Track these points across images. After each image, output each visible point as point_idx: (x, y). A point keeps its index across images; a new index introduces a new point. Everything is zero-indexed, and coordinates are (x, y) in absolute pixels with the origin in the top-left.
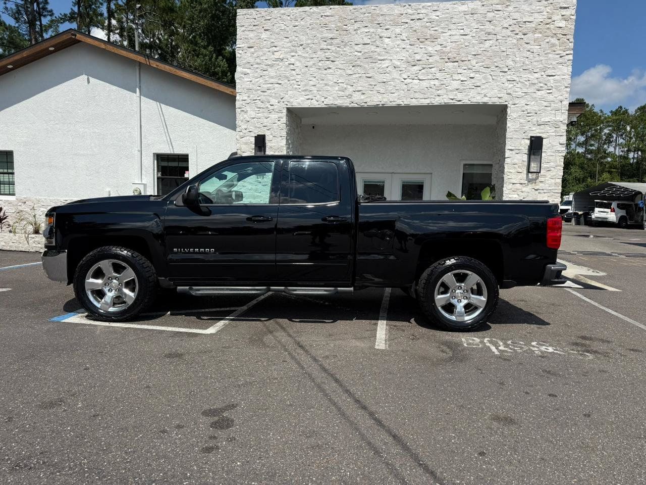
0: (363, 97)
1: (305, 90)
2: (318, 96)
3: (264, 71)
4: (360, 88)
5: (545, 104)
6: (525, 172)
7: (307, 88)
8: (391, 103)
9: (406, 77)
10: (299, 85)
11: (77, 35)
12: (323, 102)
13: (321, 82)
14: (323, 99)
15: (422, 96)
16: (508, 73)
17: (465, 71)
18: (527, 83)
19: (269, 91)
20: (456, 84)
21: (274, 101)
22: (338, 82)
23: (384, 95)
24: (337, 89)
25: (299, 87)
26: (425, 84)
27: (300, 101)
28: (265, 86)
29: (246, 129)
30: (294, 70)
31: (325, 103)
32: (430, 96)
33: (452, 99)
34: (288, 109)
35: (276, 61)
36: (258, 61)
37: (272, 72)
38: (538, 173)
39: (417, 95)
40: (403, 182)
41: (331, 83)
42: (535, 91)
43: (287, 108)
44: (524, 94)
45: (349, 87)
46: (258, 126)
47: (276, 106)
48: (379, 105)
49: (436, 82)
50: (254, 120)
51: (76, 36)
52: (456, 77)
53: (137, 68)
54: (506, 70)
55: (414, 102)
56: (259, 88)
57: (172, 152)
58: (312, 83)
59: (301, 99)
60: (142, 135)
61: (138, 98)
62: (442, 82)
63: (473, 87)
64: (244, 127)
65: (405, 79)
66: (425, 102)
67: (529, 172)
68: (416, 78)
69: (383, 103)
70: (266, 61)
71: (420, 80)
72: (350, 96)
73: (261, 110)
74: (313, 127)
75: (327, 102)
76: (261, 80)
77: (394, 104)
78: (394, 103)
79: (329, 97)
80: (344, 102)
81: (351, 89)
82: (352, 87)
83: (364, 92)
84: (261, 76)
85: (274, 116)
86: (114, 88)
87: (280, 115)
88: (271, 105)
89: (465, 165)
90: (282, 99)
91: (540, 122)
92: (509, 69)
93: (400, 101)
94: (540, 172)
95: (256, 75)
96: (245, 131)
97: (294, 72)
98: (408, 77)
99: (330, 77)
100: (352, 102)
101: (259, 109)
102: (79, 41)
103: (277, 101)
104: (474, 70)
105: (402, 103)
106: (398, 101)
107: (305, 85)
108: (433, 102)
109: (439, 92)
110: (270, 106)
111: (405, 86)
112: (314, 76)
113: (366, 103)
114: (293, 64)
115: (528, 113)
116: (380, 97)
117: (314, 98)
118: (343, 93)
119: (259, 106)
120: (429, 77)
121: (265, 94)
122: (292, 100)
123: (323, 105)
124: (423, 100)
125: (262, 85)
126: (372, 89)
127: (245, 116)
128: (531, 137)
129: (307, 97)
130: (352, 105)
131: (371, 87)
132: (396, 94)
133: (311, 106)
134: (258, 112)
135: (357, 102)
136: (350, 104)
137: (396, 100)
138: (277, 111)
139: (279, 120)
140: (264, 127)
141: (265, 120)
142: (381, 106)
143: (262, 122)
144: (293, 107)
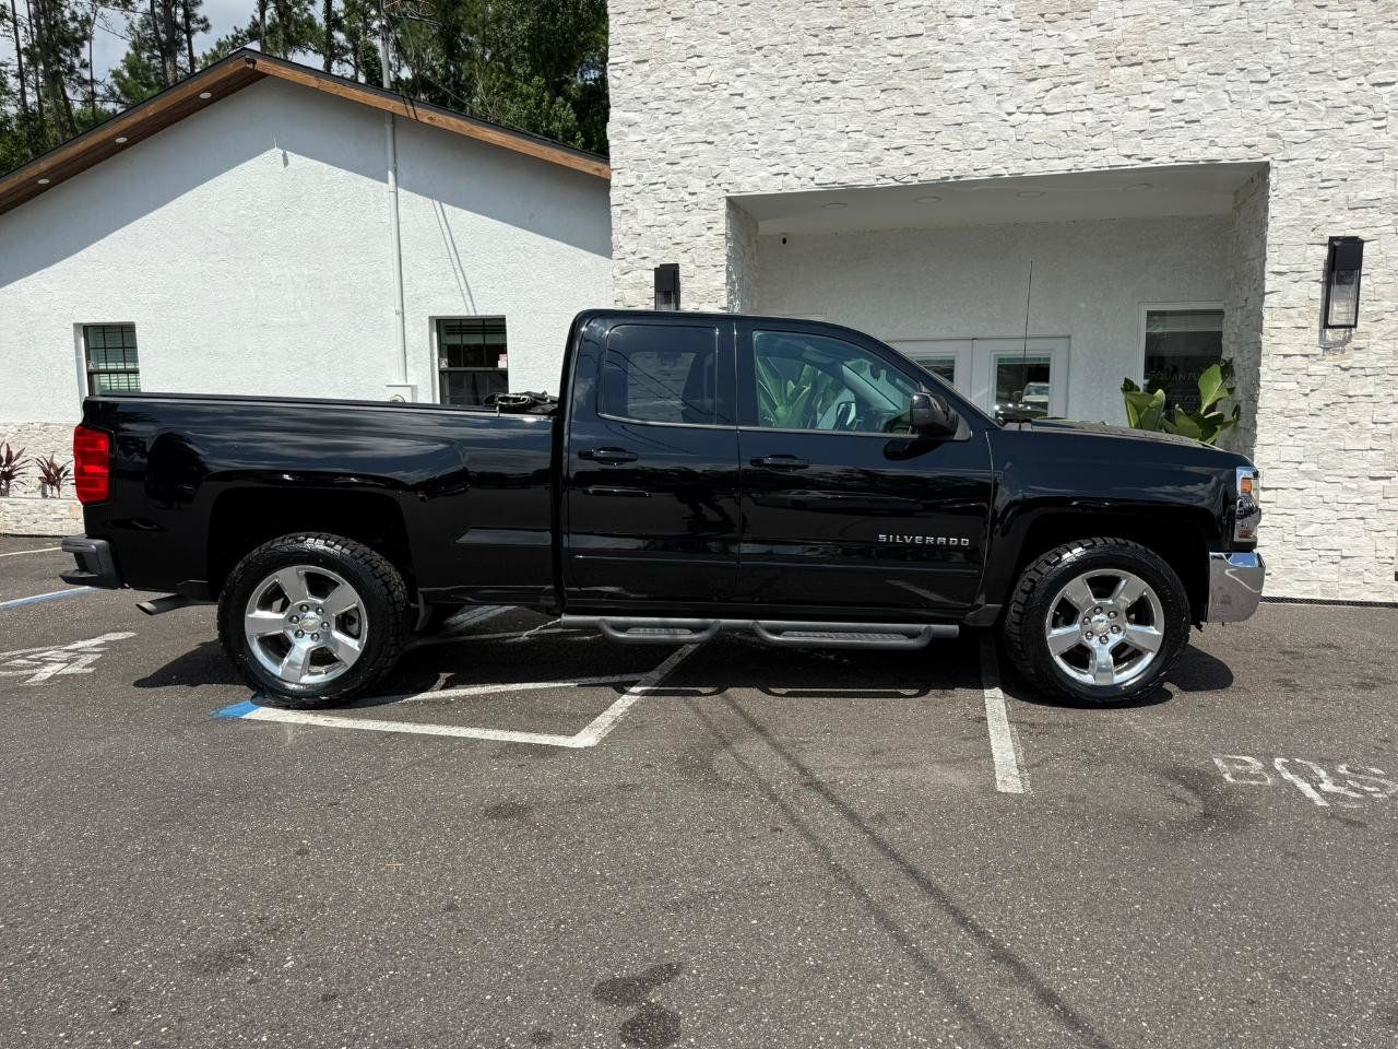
0: (908, 162)
1: (770, 154)
2: (801, 166)
3: (673, 114)
4: (900, 142)
5: (1369, 155)
6: (1316, 325)
7: (776, 147)
8: (976, 173)
9: (1013, 109)
10: (756, 143)
11: (259, 62)
12: (813, 179)
13: (808, 132)
14: (812, 173)
15: (1053, 153)
16: (1272, 83)
17: (1161, 85)
18: (1321, 107)
19: (685, 162)
20: (1138, 120)
21: (697, 184)
22: (848, 130)
23: (961, 156)
24: (844, 145)
25: (756, 146)
26: (1060, 123)
27: (759, 180)
28: (677, 150)
29: (634, 253)
30: (743, 108)
31: (817, 181)
32: (1073, 152)
33: (1129, 157)
34: (729, 200)
35: (700, 90)
36: (659, 91)
37: (691, 115)
38: (1350, 327)
39: (1040, 151)
40: (1000, 360)
41: (830, 134)
42: (1341, 124)
43: (728, 198)
44: (1312, 134)
45: (875, 140)
46: (662, 244)
47: (703, 195)
48: (947, 178)
49: (1089, 118)
50: (653, 230)
51: (254, 63)
52: (1136, 101)
53: (389, 127)
54: (1267, 76)
55: (1034, 169)
56: (663, 155)
57: (472, 314)
58: (785, 136)
59: (764, 174)
60: (404, 279)
61: (393, 195)
62: (1103, 117)
63: (1183, 124)
64: (629, 248)
65: (1010, 114)
66: (1061, 167)
67: (1326, 325)
68: (1037, 110)
69: (956, 173)
70: (678, 92)
71: (1047, 114)
72: (875, 162)
73: (668, 207)
74: (784, 241)
75: (821, 178)
76: (667, 137)
77: (984, 175)
78: (985, 173)
79: (827, 167)
80: (865, 178)
81: (879, 146)
82: (881, 139)
83: (910, 150)
84: (667, 128)
85: (697, 219)
86: (342, 173)
87: (711, 215)
88: (690, 194)
89: (1150, 314)
90: (715, 177)
91: (1355, 202)
92: (1273, 75)
93: (999, 167)
94: (1355, 326)
95: (655, 125)
96: (630, 258)
97: (742, 113)
98: (1018, 108)
99: (828, 119)
100: (883, 176)
101: (662, 205)
102: (263, 75)
103: (704, 184)
104: (1182, 83)
105: (1004, 171)
106: (995, 167)
107: (770, 142)
108: (1081, 166)
109: (1095, 140)
110: (687, 197)
111: (1012, 131)
112: (791, 118)
113: (916, 175)
114: (741, 95)
115: (1323, 181)
116: (951, 160)
117: (790, 170)
118: (859, 155)
119: (663, 199)
120: (1070, 106)
121: (676, 168)
122: (738, 179)
123: (812, 187)
124: (1057, 161)
125: (668, 149)
126: (931, 143)
127: (632, 222)
128: (1332, 239)
129: (775, 170)
130: (883, 181)
131: (928, 137)
132: (989, 151)
133: (784, 191)
134: (661, 211)
135: (893, 174)
136: (878, 180)
137: (989, 164)
138: (704, 206)
139: (709, 228)
140: (676, 246)
141: (678, 230)
142: (953, 180)
143: (670, 235)
144: (742, 194)
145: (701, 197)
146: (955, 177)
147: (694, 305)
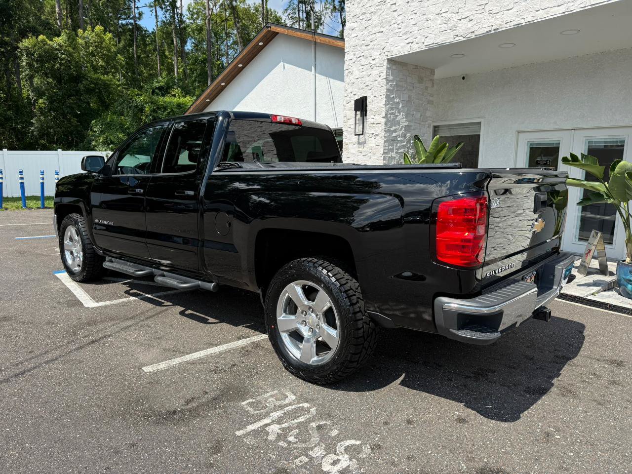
0: (470, 24)
1: (406, 33)
2: (419, 37)
3: (368, 20)
4: (467, 14)
7: (408, 29)
8: (506, 25)
10: (400, 28)
11: (272, 27)
12: (423, 43)
13: (423, 17)
14: (423, 40)
15: (554, 3)
19: (371, 44)
21: (375, 54)
22: (441, 12)
23: (498, 16)
24: (439, 22)
25: (400, 30)
27: (401, 48)
28: (368, 38)
29: (351, 93)
30: (396, 11)
31: (426, 44)
34: (390, 60)
35: (379, 5)
36: (363, 11)
37: (375, 19)
39: (545, 4)
40: (589, 142)
41: (432, 16)
43: (388, 59)
45: (454, 15)
46: (362, 87)
47: (378, 59)
48: (490, 31)
50: (359, 80)
51: (270, 27)
53: (313, 46)
55: (541, 16)
56: (363, 42)
57: (337, 127)
58: (413, 22)
59: (402, 44)
60: (317, 113)
61: (313, 77)
64: (350, 90)
66: (558, 12)
69: (495, 27)
70: (370, 8)
72: (454, 28)
73: (365, 67)
74: (463, 78)
75: (428, 42)
76: (366, 33)
77: (511, 25)
78: (512, 24)
79: (430, 35)
80: (448, 38)
81: (456, 17)
82: (457, 14)
83: (470, 18)
84: (366, 28)
85: (375, 72)
86: (300, 69)
87: (381, 69)
88: (373, 60)
90: (383, 49)
93: (519, 19)
95: (361, 27)
96: (350, 95)
97: (395, 13)
99: (432, 9)
100: (457, 36)
101: (362, 67)
102: (277, 33)
103: (378, 54)
105: (522, 21)
106: (517, 19)
107: (406, 26)
108: (572, 9)
110: (372, 62)
112: (415, 12)
113: (473, 32)
114: (395, 4)
116: (492, 20)
117: (414, 40)
118: (446, 25)
119: (363, 64)
121: (369, 47)
122: (392, 49)
123: (423, 48)
124: (556, 9)
125: (366, 38)
126: (483, 11)
127: (351, 77)
129: (407, 41)
130: (457, 38)
131: (481, 8)
132: (514, 10)
133: (412, 52)
134: (362, 70)
135: (462, 34)
136: (454, 38)
137: (513, 19)
138: (378, 65)
139: (380, 76)
140: (367, 87)
141: (368, 79)
142: (493, 32)
143: (364, 82)
144: (393, 56)
145: (377, 61)
146: (494, 30)
147: (372, 116)
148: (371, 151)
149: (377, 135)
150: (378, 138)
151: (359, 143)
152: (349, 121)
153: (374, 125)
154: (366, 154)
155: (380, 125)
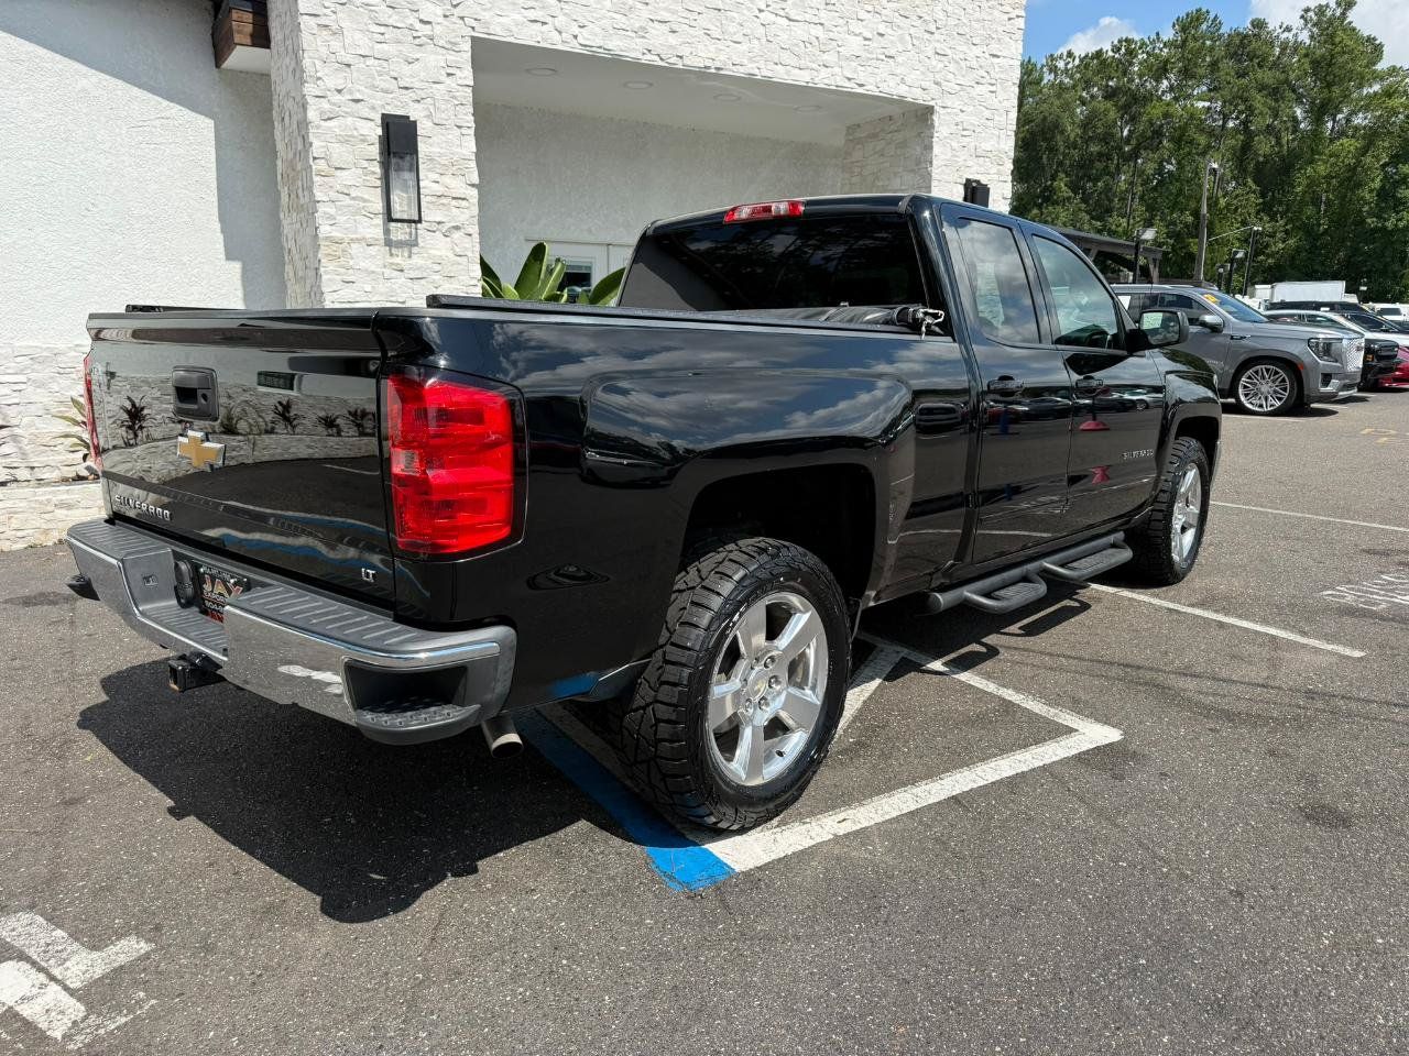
0: (673, 40)
2: (562, 18)
4: (666, 16)
5: (987, 114)
8: (734, 68)
9: (763, 7)
12: (575, 37)
14: (576, 31)
15: (794, 61)
16: (937, 36)
17: (869, 16)
18: (963, 63)
20: (855, 45)
21: (431, 10)
23: (720, 45)
26: (800, 31)
27: (511, 24)
29: (339, 91)
31: (580, 41)
32: (810, 64)
33: (849, 79)
34: (476, 43)
39: (786, 57)
42: (973, 84)
43: (473, 38)
44: (958, 88)
45: (639, 6)
46: (383, 85)
47: (438, 27)
48: (709, 68)
49: (818, 31)
50: (368, 62)
52: (856, 27)
54: (934, 30)
55: (781, 75)
59: (517, 17)
62: (831, 35)
63: (883, 57)
64: (332, 81)
65: (761, 11)
66: (801, 78)
68: (782, 13)
69: (718, 65)
71: (790, 20)
72: (641, 32)
73: (390, 34)
75: (584, 38)
77: (740, 72)
78: (742, 69)
79: (591, 25)
80: (631, 49)
81: (645, 13)
82: (647, 8)
83: (675, 27)
85: (433, 59)
87: (452, 57)
88: (421, 21)
90: (455, 6)
91: (980, 152)
92: (938, 28)
93: (753, 66)
96: (337, 98)
98: (767, 6)
100: (650, 51)
101: (382, 29)
103: (439, 11)
104: (884, 18)
105: (756, 71)
106: (750, 66)
108: (816, 80)
109: (825, 57)
110: (418, 26)
111: (762, 29)
113: (681, 57)
115: (964, 130)
116: (712, 48)
117: (549, 19)
118: (624, 19)
119: (382, 21)
120: (808, 17)
122: (485, 16)
123: (573, 47)
124: (797, 71)
126: (693, 23)
127: (336, 45)
128: (967, 180)
129: (532, 15)
130: (649, 57)
131: (689, 15)
132: (744, 47)
133: (543, 45)
134: (381, 38)
135: (660, 52)
136: (644, 54)
137: (745, 62)
138: (442, 43)
139: (449, 75)
140: (404, 92)
141: (407, 69)
142: (713, 71)
143: (395, 75)
144: (491, 37)
145: (437, 30)
146: (716, 68)
147: (436, 177)
148: (437, 268)
149: (457, 228)
150: (457, 235)
151: (389, 243)
152: (338, 173)
153: (444, 201)
154: (425, 275)
155: (464, 203)
